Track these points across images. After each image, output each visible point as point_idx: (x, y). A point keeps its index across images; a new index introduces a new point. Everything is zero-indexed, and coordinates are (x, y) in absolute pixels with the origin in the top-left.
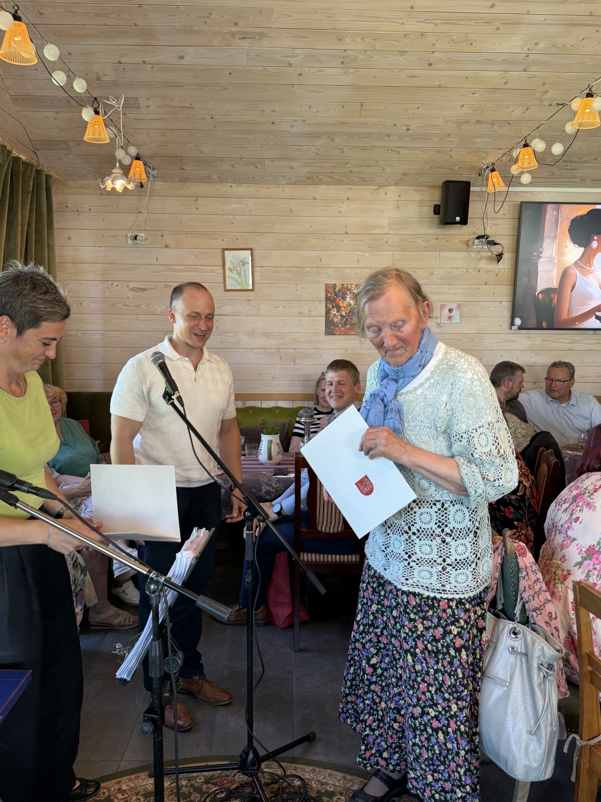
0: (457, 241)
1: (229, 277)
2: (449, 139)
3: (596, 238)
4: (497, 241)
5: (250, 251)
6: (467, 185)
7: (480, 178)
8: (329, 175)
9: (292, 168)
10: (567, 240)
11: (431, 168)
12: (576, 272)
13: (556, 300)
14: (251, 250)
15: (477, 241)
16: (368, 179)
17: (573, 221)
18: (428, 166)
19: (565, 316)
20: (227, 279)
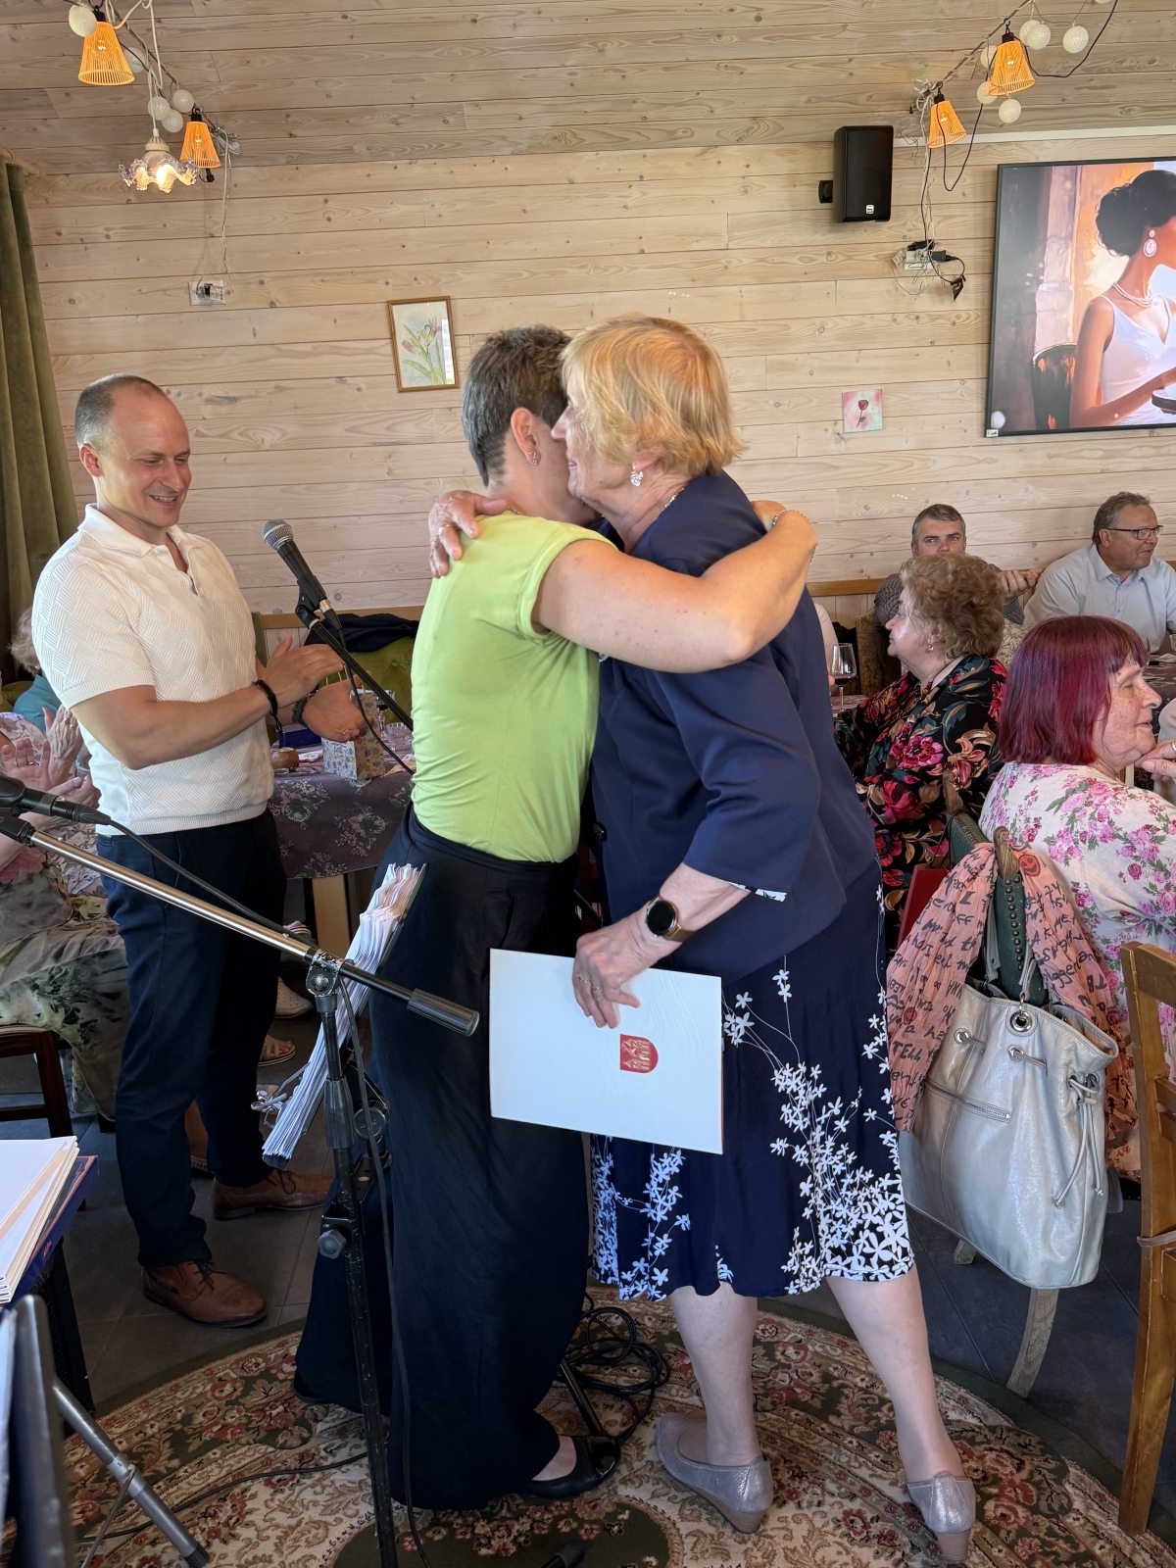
0: (871, 257)
1: (404, 362)
2: (846, 35)
3: (1152, 233)
4: (951, 252)
5: (444, 303)
6: (886, 134)
7: (912, 118)
8: (599, 128)
9: (521, 118)
10: (1093, 241)
11: (809, 101)
12: (1113, 308)
13: (1073, 369)
14: (447, 299)
15: (910, 255)
16: (680, 134)
17: (1106, 201)
18: (804, 98)
19: (1091, 402)
20: (402, 367)
